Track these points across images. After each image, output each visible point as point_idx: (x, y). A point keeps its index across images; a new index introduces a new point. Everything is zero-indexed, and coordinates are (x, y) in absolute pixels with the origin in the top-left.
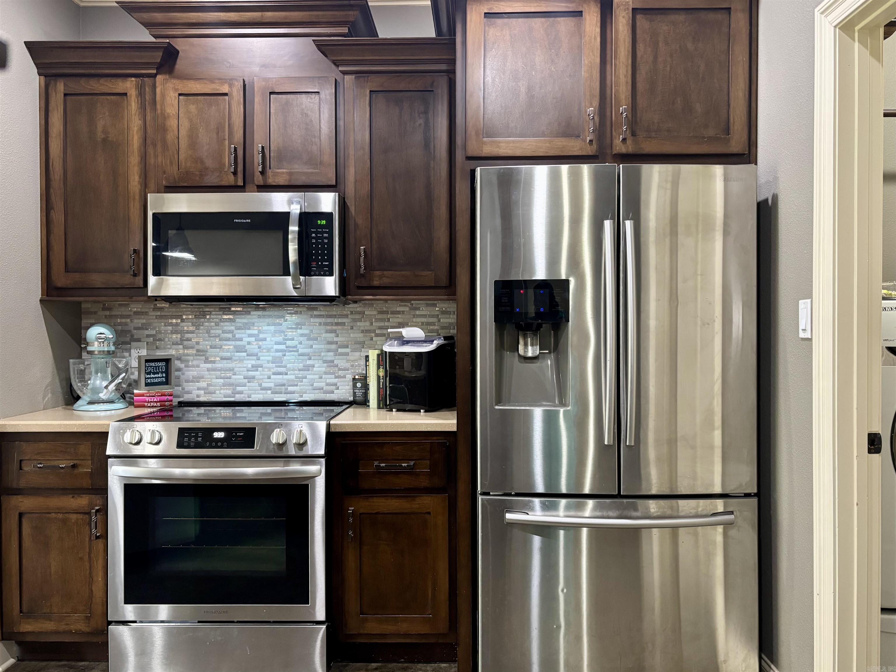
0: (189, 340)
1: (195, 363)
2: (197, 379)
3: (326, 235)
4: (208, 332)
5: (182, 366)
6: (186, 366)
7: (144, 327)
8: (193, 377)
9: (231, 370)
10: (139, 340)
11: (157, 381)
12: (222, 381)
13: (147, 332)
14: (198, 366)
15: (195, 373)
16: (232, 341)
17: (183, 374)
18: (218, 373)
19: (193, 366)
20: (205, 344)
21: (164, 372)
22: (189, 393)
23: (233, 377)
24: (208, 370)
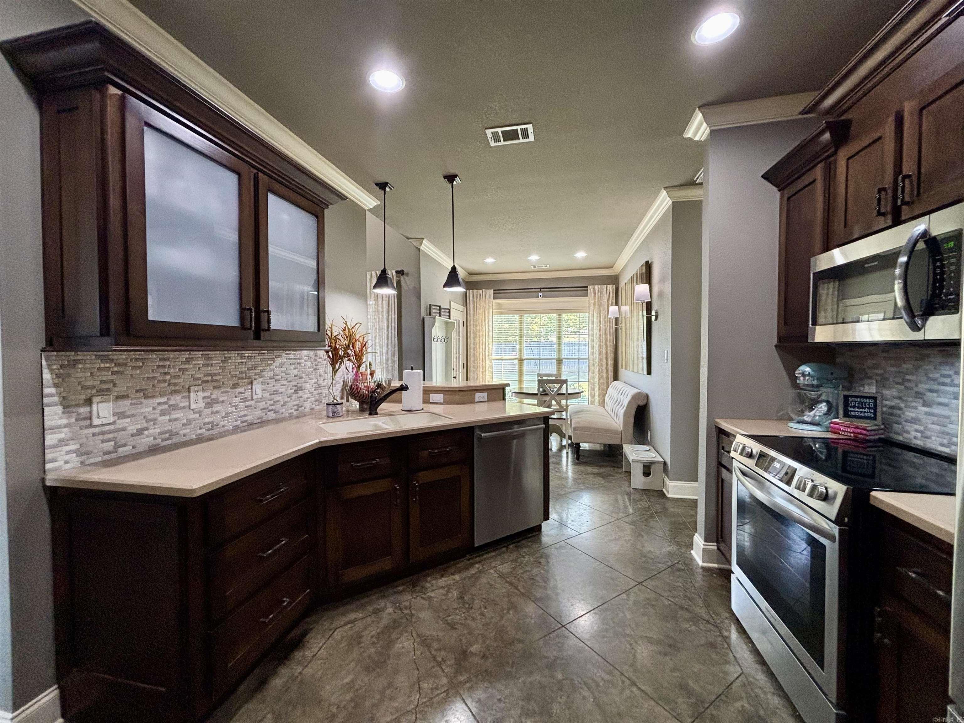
0: (909, 381)
1: (913, 404)
2: (915, 421)
3: (953, 260)
4: (926, 375)
5: (902, 405)
6: (906, 407)
7: (876, 367)
8: (912, 418)
9: (948, 417)
10: (870, 378)
11: (862, 414)
12: (938, 428)
13: (876, 371)
14: (916, 408)
15: (913, 415)
16: (951, 386)
17: (903, 414)
18: (935, 419)
19: (912, 407)
20: (922, 387)
21: (872, 408)
22: (908, 432)
23: (949, 426)
24: (926, 413)
